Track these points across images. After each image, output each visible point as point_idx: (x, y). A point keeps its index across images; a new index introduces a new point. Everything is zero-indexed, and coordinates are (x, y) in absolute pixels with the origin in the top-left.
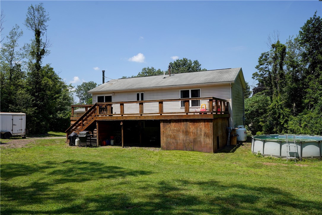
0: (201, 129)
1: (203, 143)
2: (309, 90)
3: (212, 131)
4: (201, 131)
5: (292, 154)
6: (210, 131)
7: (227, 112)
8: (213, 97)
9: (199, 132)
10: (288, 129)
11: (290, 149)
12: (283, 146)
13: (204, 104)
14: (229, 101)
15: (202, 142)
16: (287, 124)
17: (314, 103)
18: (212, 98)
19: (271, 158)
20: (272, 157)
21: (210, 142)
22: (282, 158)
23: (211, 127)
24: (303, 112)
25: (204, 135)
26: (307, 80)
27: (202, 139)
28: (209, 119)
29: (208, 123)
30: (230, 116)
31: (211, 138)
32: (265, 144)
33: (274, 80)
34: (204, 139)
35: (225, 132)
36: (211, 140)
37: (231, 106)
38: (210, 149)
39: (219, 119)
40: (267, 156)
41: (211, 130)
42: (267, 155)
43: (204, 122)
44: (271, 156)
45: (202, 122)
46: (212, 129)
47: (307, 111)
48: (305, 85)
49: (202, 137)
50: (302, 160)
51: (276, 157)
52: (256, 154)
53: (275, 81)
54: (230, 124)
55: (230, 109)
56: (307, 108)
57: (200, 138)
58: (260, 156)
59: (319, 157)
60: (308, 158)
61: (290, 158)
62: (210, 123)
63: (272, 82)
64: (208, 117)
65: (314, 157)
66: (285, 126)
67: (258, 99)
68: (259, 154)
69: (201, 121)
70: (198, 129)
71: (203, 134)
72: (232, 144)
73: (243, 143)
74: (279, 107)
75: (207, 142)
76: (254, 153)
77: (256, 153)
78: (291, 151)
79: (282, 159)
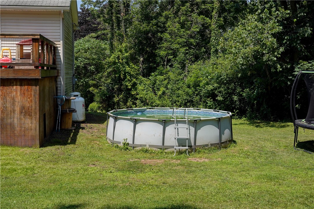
0: (13, 99)
1: (18, 129)
2: (166, 36)
3: (38, 102)
4: (13, 104)
5: (181, 142)
6: (33, 103)
7: (54, 66)
8: (40, 35)
9: (8, 105)
10: (137, 99)
11: (178, 134)
12: (167, 129)
13: (7, 48)
14: (58, 46)
15: (16, 127)
16: (136, 89)
17: (173, 57)
18: (38, 37)
19: (147, 151)
20: (150, 149)
21: (33, 126)
22: (166, 149)
23: (34, 95)
24: (158, 71)
25: (21, 112)
26: (162, 19)
27: (16, 119)
28: (31, 79)
29: (30, 87)
30: (59, 74)
31: (36, 118)
32: (137, 125)
33: (117, 14)
34: (21, 119)
35: (52, 105)
36: (34, 122)
37: (61, 55)
38: (33, 139)
39: (46, 79)
40: (140, 148)
41: (35, 102)
42: (141, 145)
43: (21, 85)
44: (148, 146)
45: (16, 85)
46: (37, 100)
47: (163, 69)
48: (160, 27)
49: (16, 116)
50: (195, 151)
51: (154, 149)
52: (119, 145)
53: (119, 15)
54: (59, 88)
55: (59, 60)
56: (162, 65)
57: (11, 118)
58: (127, 149)
59: (218, 144)
60: (204, 146)
61: (178, 148)
62: (34, 87)
63: (114, 18)
64: (29, 74)
65: (212, 145)
66: (134, 93)
67: (87, 46)
68: (124, 144)
69: (13, 83)
70: (8, 99)
71: (17, 109)
72: (63, 127)
73: (83, 125)
74: (124, 60)
75: (27, 126)
76: (113, 143)
77: (120, 143)
78: (181, 136)
79: (166, 151)
